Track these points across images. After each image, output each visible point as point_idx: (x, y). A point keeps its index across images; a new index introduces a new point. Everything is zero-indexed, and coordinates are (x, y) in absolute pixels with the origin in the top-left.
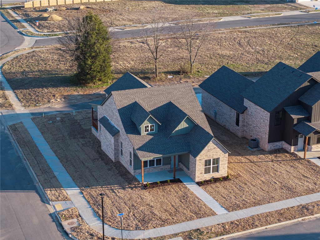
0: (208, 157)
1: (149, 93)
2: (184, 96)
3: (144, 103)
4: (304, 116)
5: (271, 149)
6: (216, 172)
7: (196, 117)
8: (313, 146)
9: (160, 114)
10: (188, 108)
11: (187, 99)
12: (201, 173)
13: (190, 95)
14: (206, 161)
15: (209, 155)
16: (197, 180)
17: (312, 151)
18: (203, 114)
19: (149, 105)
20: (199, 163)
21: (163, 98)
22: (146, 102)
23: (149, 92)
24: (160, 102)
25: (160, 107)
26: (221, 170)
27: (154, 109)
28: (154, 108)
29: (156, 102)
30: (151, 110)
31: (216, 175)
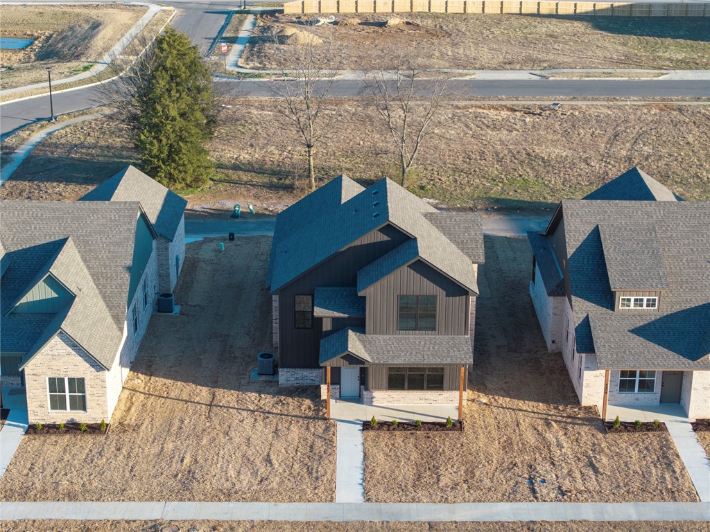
0: (53, 372)
1: (31, 213)
2: (108, 229)
3: (8, 232)
4: (346, 316)
5: (290, 383)
6: (80, 409)
7: (107, 280)
8: (376, 394)
9: (30, 263)
10: (100, 257)
11: (111, 236)
12: (42, 406)
13: (121, 229)
14: (52, 381)
15: (55, 368)
16: (32, 419)
17: (374, 404)
18: (127, 275)
19: (15, 239)
20: (34, 383)
21: (57, 228)
22: (14, 230)
23: (34, 210)
24: (45, 237)
25: (39, 245)
26: (92, 408)
27: (23, 249)
28: (24, 247)
29: (35, 235)
30: (16, 249)
31: (81, 417)
